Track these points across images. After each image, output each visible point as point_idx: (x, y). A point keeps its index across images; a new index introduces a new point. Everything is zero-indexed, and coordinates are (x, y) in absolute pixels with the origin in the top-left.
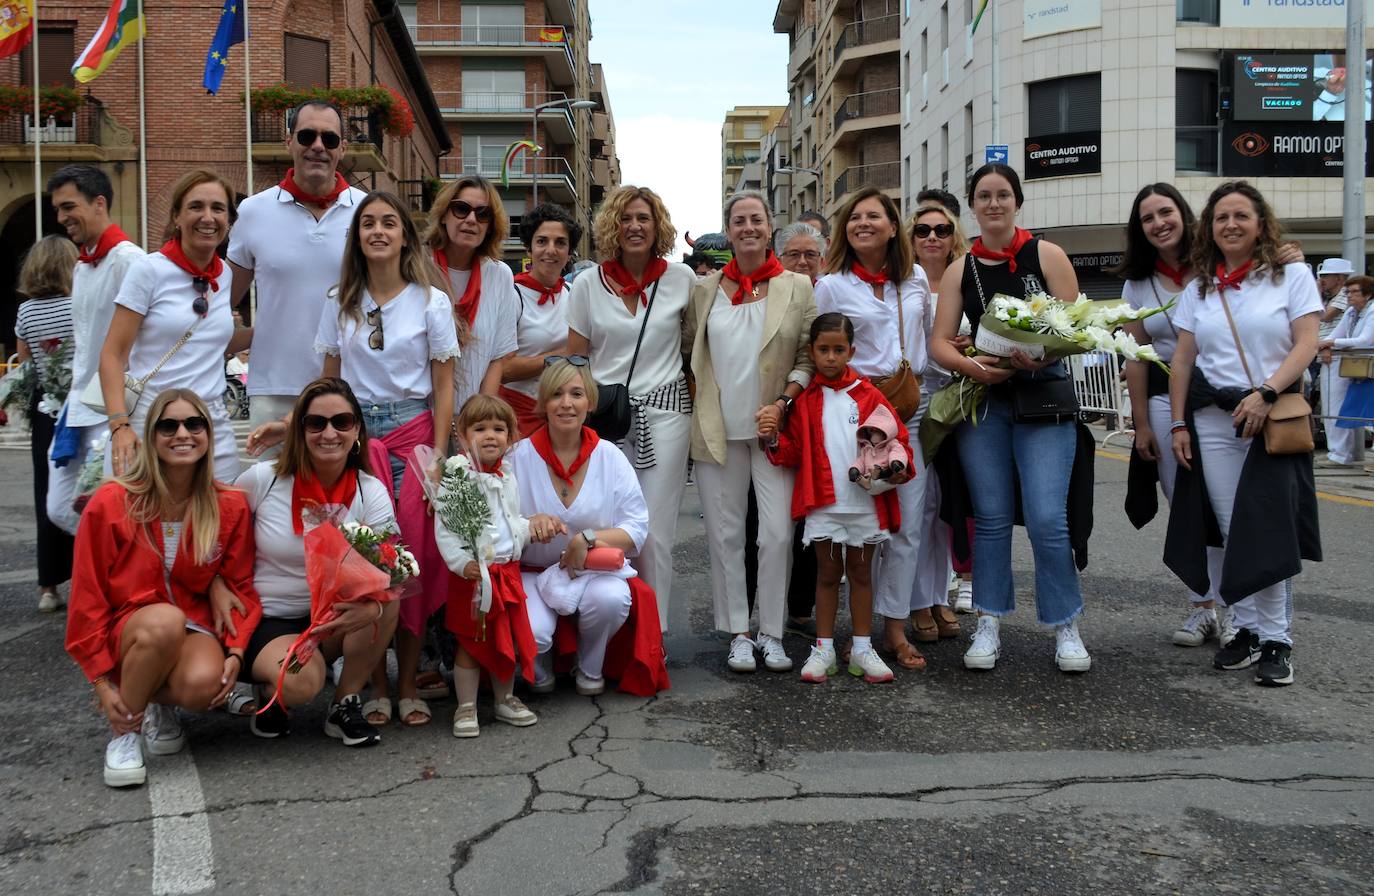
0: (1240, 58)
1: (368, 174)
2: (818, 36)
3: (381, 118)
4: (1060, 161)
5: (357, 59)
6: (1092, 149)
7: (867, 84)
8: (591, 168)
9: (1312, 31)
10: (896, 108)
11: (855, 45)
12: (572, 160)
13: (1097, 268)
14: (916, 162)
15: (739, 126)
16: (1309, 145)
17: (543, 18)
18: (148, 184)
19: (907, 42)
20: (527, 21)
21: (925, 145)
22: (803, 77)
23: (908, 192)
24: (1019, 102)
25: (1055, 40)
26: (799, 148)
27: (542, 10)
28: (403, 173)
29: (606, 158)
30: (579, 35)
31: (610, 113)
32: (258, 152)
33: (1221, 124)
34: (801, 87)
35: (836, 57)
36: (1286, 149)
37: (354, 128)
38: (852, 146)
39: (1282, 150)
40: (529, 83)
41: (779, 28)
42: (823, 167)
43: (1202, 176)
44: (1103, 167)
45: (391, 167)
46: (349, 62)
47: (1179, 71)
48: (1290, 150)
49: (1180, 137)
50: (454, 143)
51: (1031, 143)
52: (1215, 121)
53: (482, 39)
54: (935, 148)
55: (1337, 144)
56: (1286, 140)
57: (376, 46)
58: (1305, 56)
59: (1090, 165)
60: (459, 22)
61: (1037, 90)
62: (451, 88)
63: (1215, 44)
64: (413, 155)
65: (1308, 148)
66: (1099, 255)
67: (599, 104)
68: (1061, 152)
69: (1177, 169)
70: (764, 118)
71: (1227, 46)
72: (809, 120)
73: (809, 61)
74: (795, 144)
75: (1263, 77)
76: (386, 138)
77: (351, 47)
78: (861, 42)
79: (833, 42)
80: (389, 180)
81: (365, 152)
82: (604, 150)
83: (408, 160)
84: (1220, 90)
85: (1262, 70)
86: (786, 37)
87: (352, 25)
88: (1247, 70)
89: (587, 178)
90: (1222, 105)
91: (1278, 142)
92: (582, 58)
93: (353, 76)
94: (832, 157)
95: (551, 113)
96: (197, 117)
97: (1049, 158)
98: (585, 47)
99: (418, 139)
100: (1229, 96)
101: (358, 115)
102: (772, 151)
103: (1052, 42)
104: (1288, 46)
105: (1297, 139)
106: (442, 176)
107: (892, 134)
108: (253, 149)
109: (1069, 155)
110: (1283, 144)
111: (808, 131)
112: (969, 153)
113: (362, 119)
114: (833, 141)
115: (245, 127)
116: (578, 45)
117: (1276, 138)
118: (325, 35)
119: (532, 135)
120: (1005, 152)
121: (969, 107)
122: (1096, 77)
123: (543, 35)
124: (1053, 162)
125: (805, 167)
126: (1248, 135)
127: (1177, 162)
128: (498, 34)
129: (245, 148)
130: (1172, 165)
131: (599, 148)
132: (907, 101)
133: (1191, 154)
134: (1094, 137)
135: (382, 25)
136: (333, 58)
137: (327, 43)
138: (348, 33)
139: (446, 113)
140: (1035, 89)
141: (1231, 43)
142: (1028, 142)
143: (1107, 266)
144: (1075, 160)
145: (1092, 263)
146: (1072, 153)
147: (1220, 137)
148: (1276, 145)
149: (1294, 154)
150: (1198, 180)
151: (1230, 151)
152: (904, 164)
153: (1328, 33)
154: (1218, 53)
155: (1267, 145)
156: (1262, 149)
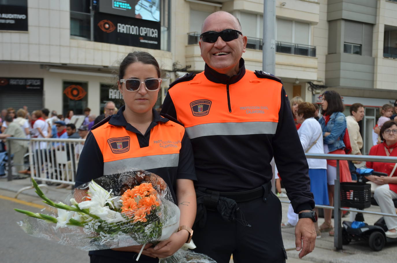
4: (3, 21)
6: (22, 17)
13: (24, 86)
16: (133, 30)
33: (92, 13)
36: (123, 31)
39: (121, 31)
43: (83, 40)
44: (30, 28)
48: (125, 32)
49: (73, 17)
52: (88, 11)
55: (145, 31)
56: (123, 27)
59: (22, 26)
65: (133, 32)
66: (26, 79)
68: (3, 16)
69: (71, 35)
90: (93, 3)
91: (120, 27)
105: (128, 26)
109: (8, 18)
110: (122, 28)
117: (119, 24)
126: (106, 21)
130: (68, 32)
133: (77, 27)
134: (24, 10)
143: (31, 85)
144: (13, 22)
145: (22, 83)
146: (10, 17)
147: (92, 19)
148: (119, 28)
149: (127, 34)
150: (82, 42)
151: (96, 28)
155: (115, 28)
156: (112, 29)
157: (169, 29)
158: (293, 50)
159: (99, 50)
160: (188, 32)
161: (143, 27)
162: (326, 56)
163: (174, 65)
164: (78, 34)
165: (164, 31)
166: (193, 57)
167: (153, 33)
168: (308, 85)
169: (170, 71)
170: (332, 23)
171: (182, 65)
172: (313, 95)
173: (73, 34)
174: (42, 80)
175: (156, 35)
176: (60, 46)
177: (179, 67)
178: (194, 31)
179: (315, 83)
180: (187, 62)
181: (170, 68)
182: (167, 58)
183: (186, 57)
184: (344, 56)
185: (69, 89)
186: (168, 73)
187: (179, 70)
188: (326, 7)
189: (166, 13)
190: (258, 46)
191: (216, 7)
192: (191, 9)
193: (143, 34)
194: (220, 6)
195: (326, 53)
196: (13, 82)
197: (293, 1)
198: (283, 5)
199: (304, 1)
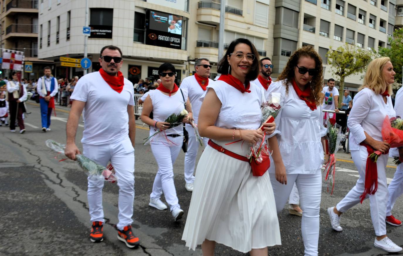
0: (151, 12)
4: (100, 34)
6: (110, 31)
9: (168, 8)
16: (167, 39)
33: (145, 30)
38: (13, 17)
43: (140, 43)
44: (113, 37)
47: (136, 13)
48: (162, 40)
49: (135, 31)
51: (92, 26)
52: (144, 28)
54: (54, 23)
55: (173, 39)
58: (167, 14)
59: (109, 36)
61: (94, 11)
63: (145, 7)
68: (101, 31)
75: (157, 18)
84: (146, 20)
85: (157, 16)
88: (153, 16)
90: (146, 24)
97: (96, 32)
100: (148, 22)
104: (163, 11)
105: (164, 37)
109: (103, 32)
110: (161, 38)
112: (68, 27)
114: (5, 14)
117: (159, 36)
121: (69, 12)
122: (112, 10)
124: (98, 34)
126: (152, 34)
127: (134, 38)
130: (132, 39)
133: (137, 35)
134: (110, 28)
140: (92, 10)
141: (149, 7)
142: (90, 26)
144: (105, 34)
147: (145, 33)
148: (159, 38)
149: (163, 41)
150: (139, 45)
151: (147, 37)
152: (39, 27)
153: (172, 9)
154: (145, 9)
155: (157, 37)
156: (155, 38)
157: (186, 38)
159: (148, 49)
160: (197, 40)
161: (172, 37)
162: (273, 56)
163: (188, 58)
164: (137, 40)
165: (183, 39)
166: (199, 54)
167: (177, 40)
169: (186, 61)
170: (276, 39)
171: (192, 58)
173: (135, 40)
175: (179, 42)
176: (128, 46)
177: (191, 59)
178: (200, 40)
180: (195, 56)
181: (186, 60)
182: (185, 54)
183: (196, 53)
184: (281, 57)
185: (131, 69)
186: (185, 62)
187: (191, 60)
188: (273, 30)
189: (185, 29)
191: (213, 27)
192: (199, 28)
193: (172, 41)
194: (215, 27)
197: (255, 26)
198: (249, 28)
199: (260, 27)
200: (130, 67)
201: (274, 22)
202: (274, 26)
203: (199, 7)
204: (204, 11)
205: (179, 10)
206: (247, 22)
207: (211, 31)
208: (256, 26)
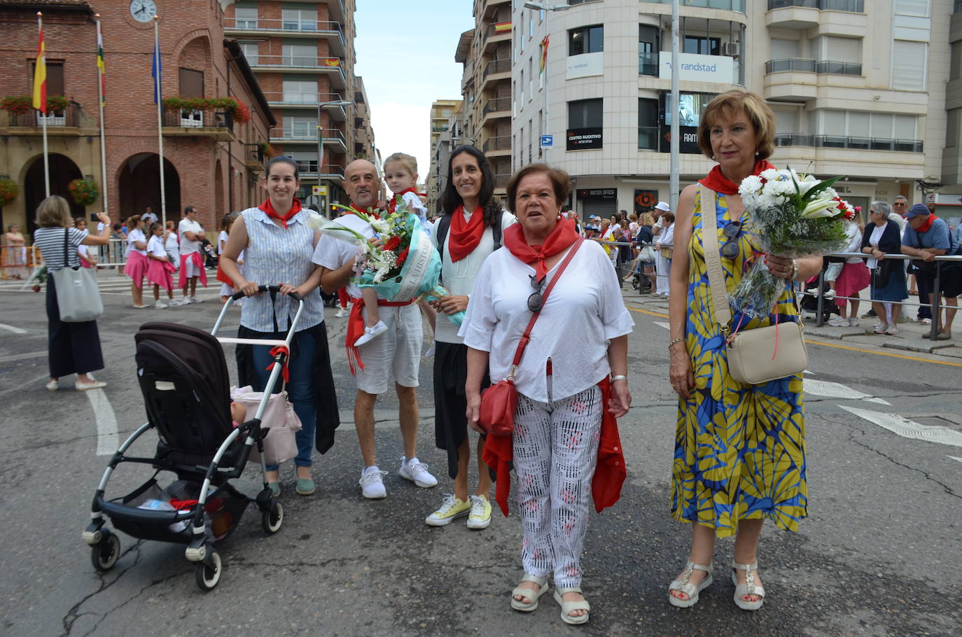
0: (668, 94)
1: (225, 143)
2: (476, 65)
3: (232, 114)
4: (583, 142)
5: (219, 81)
6: (599, 136)
7: (499, 94)
8: (356, 134)
9: (701, 83)
10: (509, 108)
11: (494, 73)
12: (343, 130)
13: (601, 196)
14: (518, 138)
15: (439, 110)
17: (327, 53)
18: (106, 148)
19: (514, 74)
20: (319, 55)
21: (522, 129)
22: (468, 87)
23: (514, 153)
24: (564, 111)
25: (581, 80)
26: (466, 126)
27: (326, 48)
28: (248, 140)
29: (365, 128)
30: (348, 62)
31: (367, 103)
32: (165, 132)
33: (659, 127)
34: (468, 93)
35: (484, 79)
36: (690, 140)
37: (219, 119)
38: (492, 126)
39: (688, 140)
40: (320, 88)
41: (458, 59)
42: (478, 137)
43: (651, 152)
44: (604, 146)
45: (240, 136)
46: (214, 83)
47: (640, 99)
48: (692, 141)
49: (641, 132)
50: (277, 121)
51: (570, 132)
52: (657, 125)
53: (294, 64)
54: (526, 131)
56: (690, 136)
57: (231, 73)
59: (598, 144)
60: (281, 54)
61: (574, 106)
62: (276, 90)
63: (657, 87)
64: (254, 129)
66: (603, 190)
67: (360, 98)
68: (584, 137)
69: (639, 148)
70: (453, 107)
71: (662, 88)
72: (472, 112)
73: (472, 79)
74: (465, 123)
76: (236, 125)
77: (215, 75)
78: (497, 72)
79: (483, 70)
80: (238, 143)
81: (222, 132)
82: (364, 124)
83: (251, 132)
84: (660, 109)
86: (462, 64)
87: (217, 63)
89: (353, 139)
90: (660, 117)
91: (686, 137)
92: (350, 75)
93: (217, 90)
94: (482, 131)
95: (332, 104)
96: (132, 112)
97: (578, 140)
98: (352, 68)
99: (256, 120)
100: (663, 113)
101: (219, 111)
102: (454, 126)
103: (580, 82)
106: (271, 138)
107: (508, 121)
108: (162, 130)
109: (588, 140)
110: (688, 138)
111: (471, 117)
113: (221, 114)
114: (482, 123)
115: (157, 118)
116: (348, 67)
117: (685, 135)
118: (201, 68)
119: (317, 116)
120: (551, 138)
121: (541, 112)
122: (601, 100)
123: (327, 62)
124: (580, 142)
125: (469, 134)
127: (639, 143)
128: (303, 61)
129: (158, 129)
130: (636, 146)
131: (360, 123)
132: (514, 106)
133: (646, 140)
134: (599, 130)
135: (234, 61)
136: (206, 81)
137: (202, 72)
138: (214, 68)
139: (271, 104)
140: (572, 104)
141: (666, 87)
142: (568, 131)
143: (607, 195)
144: (591, 141)
145: (599, 193)
146: (589, 138)
147: (659, 132)
150: (650, 154)
151: (663, 140)
152: (512, 138)
153: (709, 84)
154: (658, 91)
155: (682, 138)
158: (893, 146)
159: (665, 159)
162: (944, 150)
164: (645, 146)
168: (916, 184)
170: (951, 112)
172: (924, 195)
173: (641, 147)
174: (615, 190)
176: (629, 159)
179: (927, 181)
185: (640, 197)
188: (943, 95)
190: (846, 144)
191: (798, 106)
194: (803, 105)
195: (944, 147)
196: (592, 193)
197: (892, 93)
198: (877, 99)
199: (906, 91)
200: (638, 194)
201: (947, 77)
202: (947, 84)
203: (767, 73)
204: (776, 78)
205: (722, 84)
206: (873, 86)
207: (796, 114)
208: (896, 91)
